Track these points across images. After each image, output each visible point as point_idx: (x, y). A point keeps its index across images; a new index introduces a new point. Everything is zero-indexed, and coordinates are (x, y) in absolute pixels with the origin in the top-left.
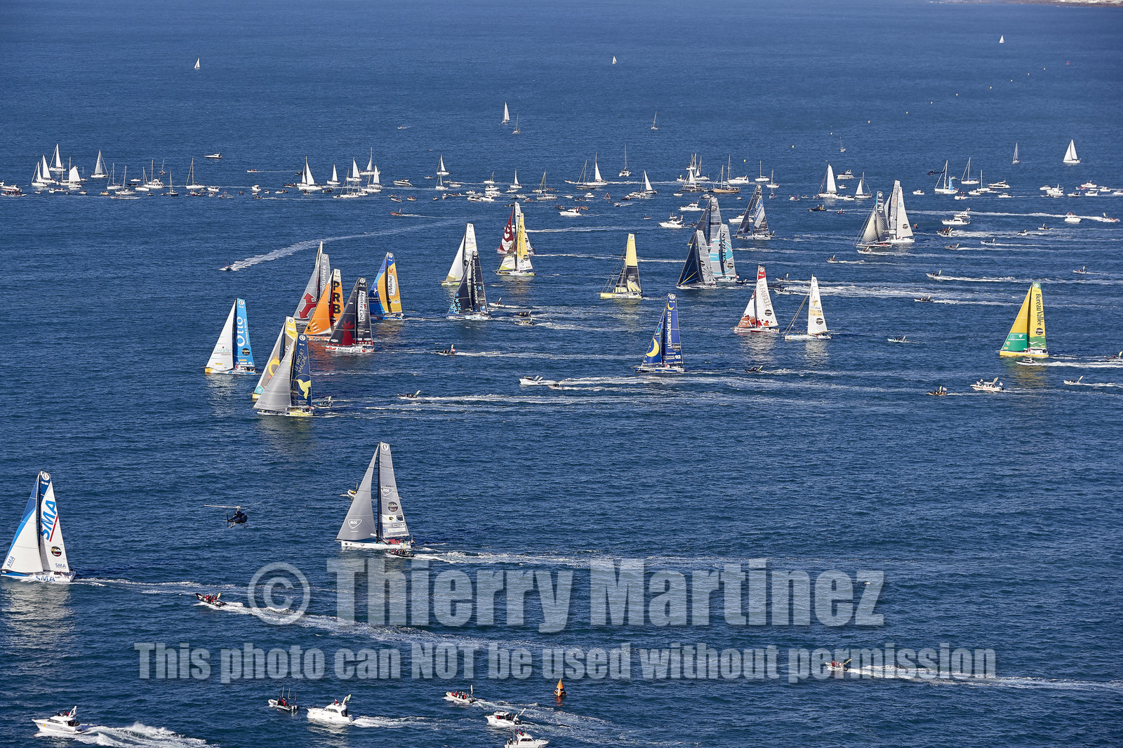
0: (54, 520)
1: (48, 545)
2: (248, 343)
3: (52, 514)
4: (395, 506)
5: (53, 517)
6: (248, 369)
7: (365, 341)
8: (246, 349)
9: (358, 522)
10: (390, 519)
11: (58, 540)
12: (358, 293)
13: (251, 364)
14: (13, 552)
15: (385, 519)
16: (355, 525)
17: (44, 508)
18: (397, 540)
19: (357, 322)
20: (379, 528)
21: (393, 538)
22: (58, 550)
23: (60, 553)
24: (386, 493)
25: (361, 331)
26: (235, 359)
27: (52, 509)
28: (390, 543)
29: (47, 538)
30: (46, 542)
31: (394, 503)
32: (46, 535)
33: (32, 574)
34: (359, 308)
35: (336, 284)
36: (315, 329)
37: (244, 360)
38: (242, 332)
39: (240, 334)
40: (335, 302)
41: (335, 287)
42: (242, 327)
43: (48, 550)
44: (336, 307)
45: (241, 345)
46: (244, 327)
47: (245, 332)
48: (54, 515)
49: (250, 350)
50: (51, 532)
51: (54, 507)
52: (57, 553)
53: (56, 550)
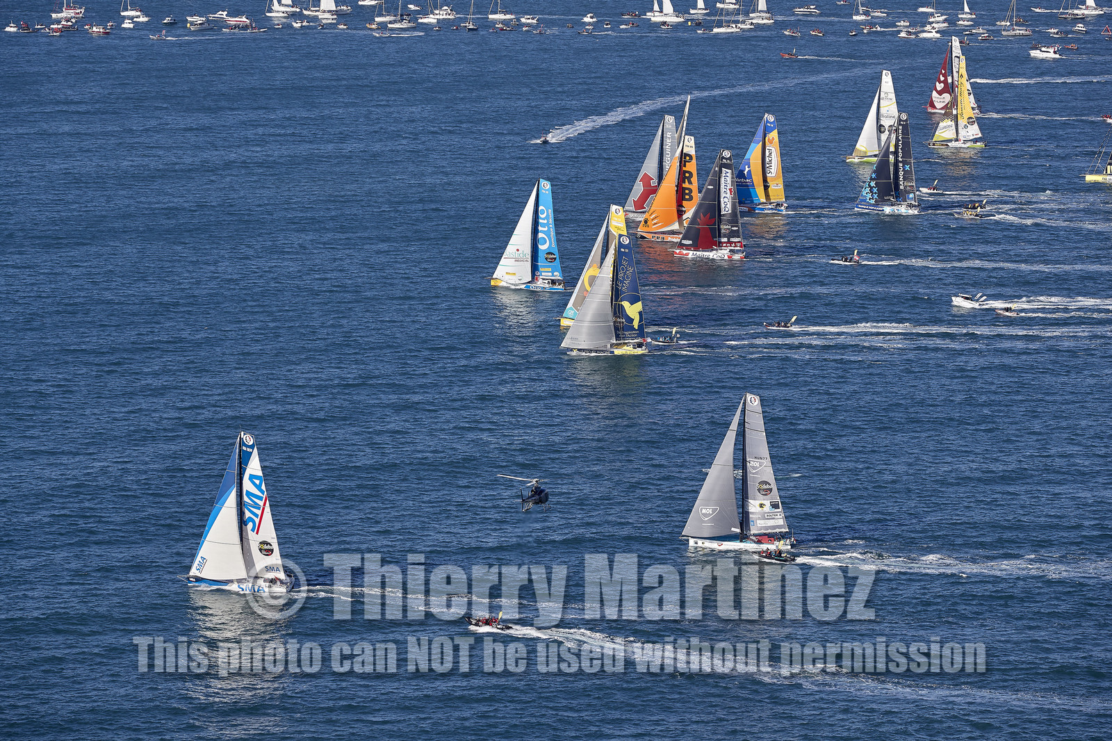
1: (254, 540)
2: (554, 245)
4: (768, 487)
5: (260, 499)
6: (553, 282)
7: (731, 243)
8: (552, 254)
9: (714, 511)
10: (761, 506)
12: (720, 171)
13: (558, 276)
15: (753, 506)
16: (710, 515)
17: (247, 485)
18: (772, 537)
19: (720, 215)
20: (744, 520)
21: (765, 534)
22: (269, 547)
23: (272, 551)
24: (754, 468)
25: (725, 228)
26: (534, 268)
27: (258, 487)
28: (759, 542)
29: (253, 530)
30: (251, 535)
31: (766, 483)
32: (250, 525)
33: (231, 580)
34: (723, 195)
35: (688, 158)
36: (655, 224)
37: (547, 269)
38: (546, 229)
39: (542, 232)
40: (686, 185)
41: (685, 162)
42: (545, 221)
43: (254, 547)
44: (687, 191)
45: (543, 247)
46: (548, 221)
47: (549, 228)
48: (261, 495)
49: (557, 256)
50: (257, 521)
51: (261, 484)
52: (267, 550)
53: (266, 547)
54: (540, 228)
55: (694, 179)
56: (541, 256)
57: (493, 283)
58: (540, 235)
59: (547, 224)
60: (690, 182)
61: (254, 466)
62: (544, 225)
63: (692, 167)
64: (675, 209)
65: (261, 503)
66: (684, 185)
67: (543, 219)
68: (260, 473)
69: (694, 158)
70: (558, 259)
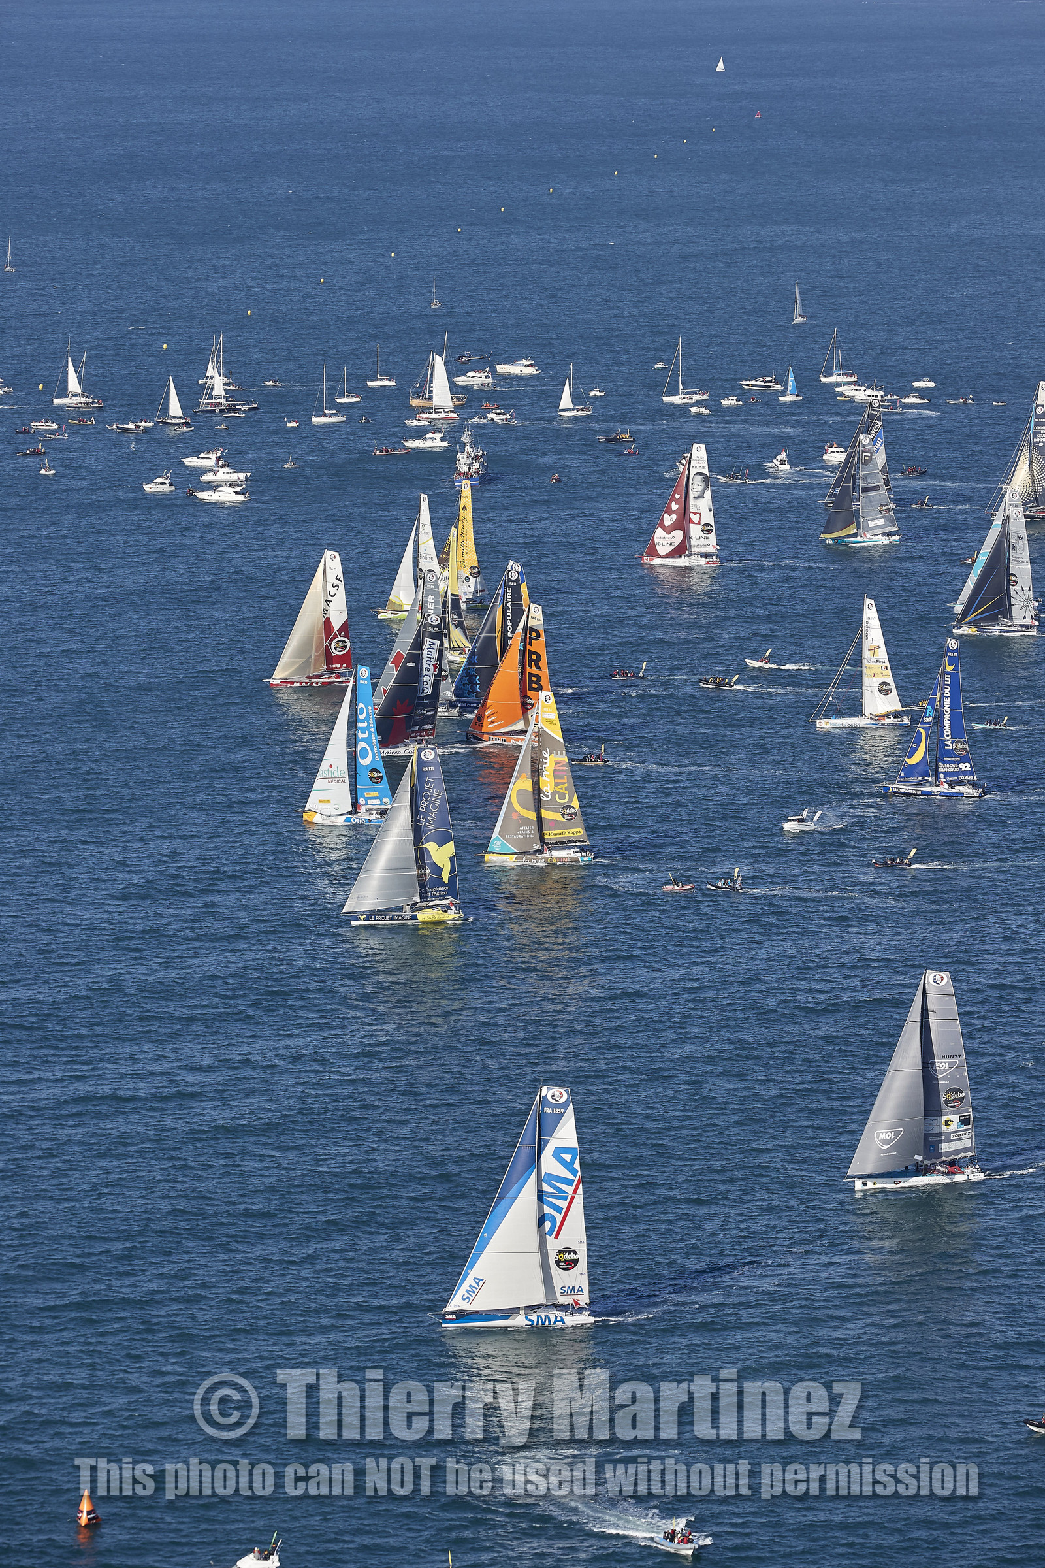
1: (554, 1245)
2: (378, 757)
3: (571, 1176)
5: (569, 1182)
8: (377, 771)
11: (574, 1233)
22: (572, 1256)
23: (576, 1262)
27: (568, 1166)
29: (551, 1233)
30: (550, 1240)
32: (548, 1225)
35: (534, 634)
36: (493, 722)
37: (373, 794)
38: (366, 735)
39: (363, 739)
40: (533, 669)
41: (531, 639)
42: (365, 724)
44: (534, 679)
45: (365, 762)
46: (370, 723)
47: (370, 733)
48: (572, 1177)
49: (383, 774)
50: (559, 1217)
51: (573, 1160)
52: (568, 1262)
53: (567, 1257)
54: (360, 735)
55: (544, 663)
56: (363, 777)
57: (305, 816)
58: (361, 745)
59: (368, 727)
60: (538, 667)
61: (566, 1134)
62: (363, 730)
63: (540, 646)
64: (519, 703)
65: (569, 1190)
66: (528, 670)
67: (363, 721)
68: (575, 1144)
69: (544, 634)
70: (386, 778)
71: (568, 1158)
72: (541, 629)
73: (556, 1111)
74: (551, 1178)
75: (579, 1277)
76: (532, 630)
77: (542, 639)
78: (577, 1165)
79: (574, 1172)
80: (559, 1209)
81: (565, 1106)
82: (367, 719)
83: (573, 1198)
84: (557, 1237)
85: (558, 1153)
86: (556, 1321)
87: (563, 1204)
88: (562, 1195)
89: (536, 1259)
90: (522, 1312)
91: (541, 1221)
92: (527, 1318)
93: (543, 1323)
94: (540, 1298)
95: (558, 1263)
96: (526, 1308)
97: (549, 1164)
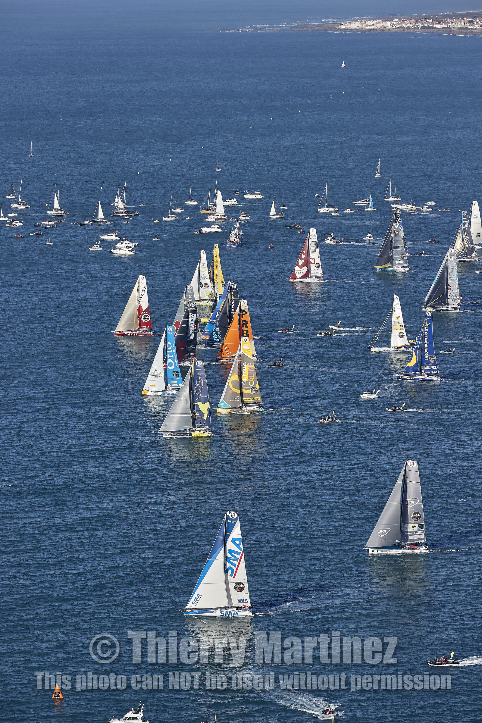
0: (239, 557)
1: (232, 581)
2: (177, 366)
3: (239, 551)
5: (238, 553)
8: (177, 372)
11: (242, 575)
14: (201, 589)
22: (242, 586)
23: (243, 588)
26: (167, 382)
27: (238, 546)
29: (231, 576)
30: (230, 579)
32: (230, 572)
33: (216, 609)
35: (244, 313)
36: (227, 353)
37: (174, 382)
38: (172, 356)
39: (170, 358)
40: (244, 328)
41: (243, 315)
42: (171, 352)
43: (232, 586)
44: (245, 332)
45: (171, 368)
46: (173, 351)
47: (174, 355)
49: (179, 373)
50: (235, 569)
51: (240, 544)
52: (240, 588)
53: (239, 586)
54: (168, 356)
55: (249, 325)
56: (170, 374)
57: (143, 393)
58: (169, 361)
59: (173, 353)
60: (246, 327)
61: (237, 532)
62: (170, 354)
63: (247, 318)
66: (242, 328)
67: (170, 350)
68: (240, 537)
69: (248, 313)
70: (180, 375)
71: (237, 543)
72: (247, 310)
73: (233, 522)
74: (230, 551)
75: (245, 595)
76: (243, 311)
77: (248, 314)
78: (241, 546)
79: (240, 549)
80: (234, 565)
81: (236, 520)
82: (172, 349)
83: (240, 560)
84: (234, 577)
85: (233, 540)
86: (234, 614)
87: (236, 563)
88: (235, 559)
89: (224, 587)
90: (219, 609)
91: (226, 571)
92: (221, 612)
93: (229, 615)
94: (226, 604)
95: (235, 588)
96: (221, 608)
97: (230, 545)
